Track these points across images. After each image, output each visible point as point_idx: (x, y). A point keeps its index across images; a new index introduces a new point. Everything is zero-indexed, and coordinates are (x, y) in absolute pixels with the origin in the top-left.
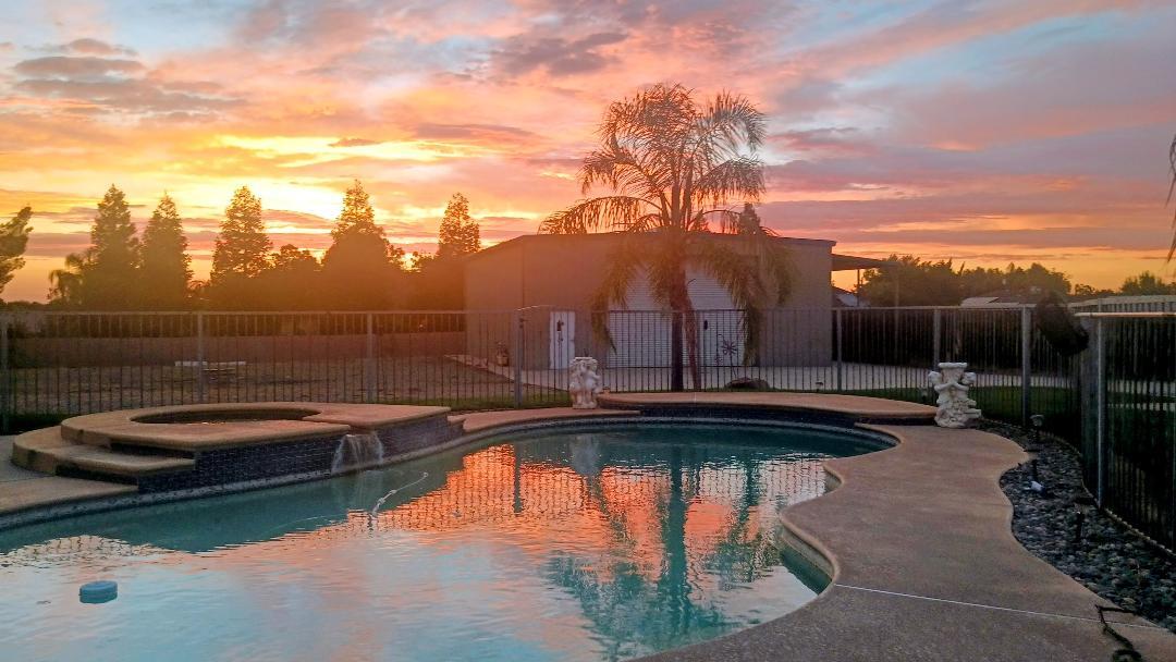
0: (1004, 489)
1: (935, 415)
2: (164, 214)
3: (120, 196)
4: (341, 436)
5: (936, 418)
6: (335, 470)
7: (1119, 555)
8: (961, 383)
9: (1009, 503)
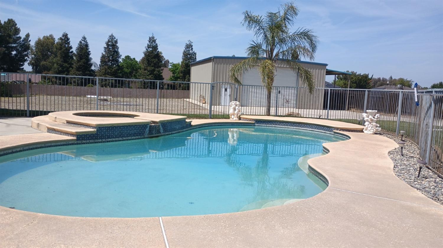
0: (390, 157)
1: (363, 129)
2: (83, 42)
3: (67, 35)
4: (148, 124)
5: (364, 130)
6: (146, 136)
7: (434, 183)
8: (374, 118)
9: (392, 162)
